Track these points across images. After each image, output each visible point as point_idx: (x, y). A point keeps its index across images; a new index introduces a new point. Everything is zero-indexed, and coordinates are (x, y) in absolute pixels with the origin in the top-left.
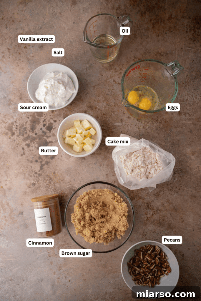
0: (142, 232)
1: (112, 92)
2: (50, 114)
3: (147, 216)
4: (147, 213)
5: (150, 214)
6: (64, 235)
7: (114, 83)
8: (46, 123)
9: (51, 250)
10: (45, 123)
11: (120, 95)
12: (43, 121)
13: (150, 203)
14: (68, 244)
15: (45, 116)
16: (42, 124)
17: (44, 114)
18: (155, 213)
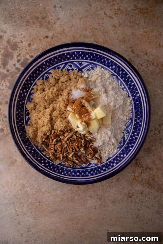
0: (128, 193)
1: (102, 26)
2: (26, 48)
3: (134, 175)
4: (135, 171)
5: (138, 172)
6: (36, 192)
7: (105, 16)
8: (21, 59)
9: (19, 208)
10: (19, 58)
11: (110, 31)
12: (18, 56)
13: (139, 160)
14: (39, 202)
15: (20, 50)
16: (16, 60)
17: (19, 48)
18: (145, 171)
